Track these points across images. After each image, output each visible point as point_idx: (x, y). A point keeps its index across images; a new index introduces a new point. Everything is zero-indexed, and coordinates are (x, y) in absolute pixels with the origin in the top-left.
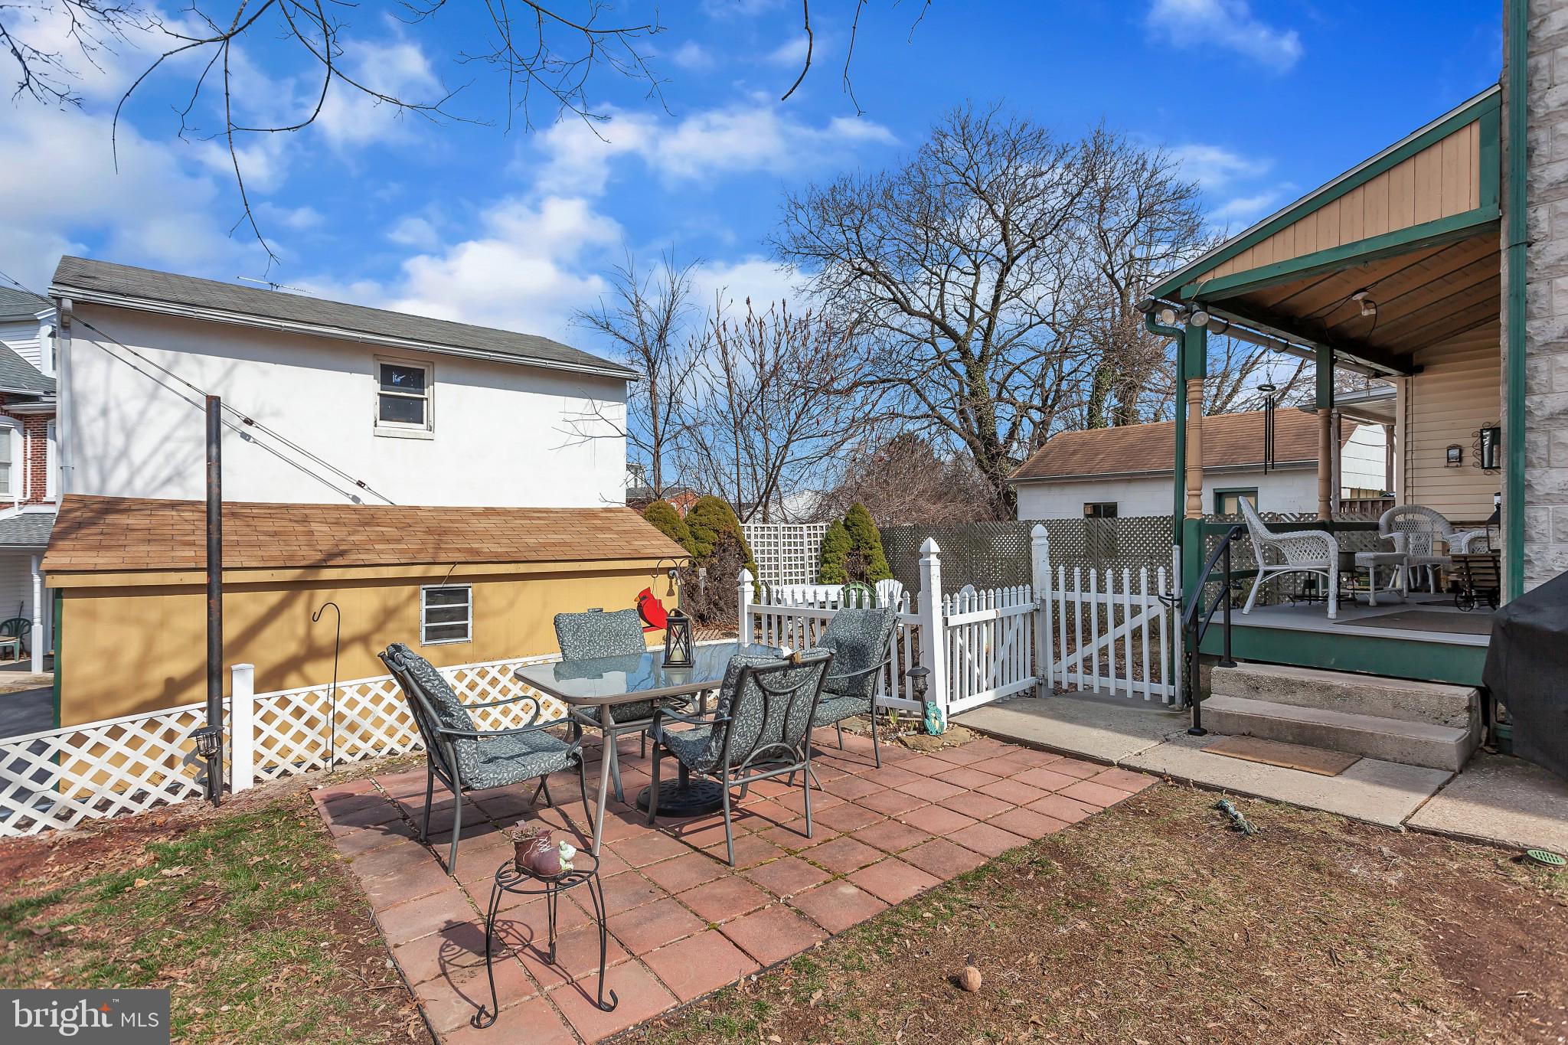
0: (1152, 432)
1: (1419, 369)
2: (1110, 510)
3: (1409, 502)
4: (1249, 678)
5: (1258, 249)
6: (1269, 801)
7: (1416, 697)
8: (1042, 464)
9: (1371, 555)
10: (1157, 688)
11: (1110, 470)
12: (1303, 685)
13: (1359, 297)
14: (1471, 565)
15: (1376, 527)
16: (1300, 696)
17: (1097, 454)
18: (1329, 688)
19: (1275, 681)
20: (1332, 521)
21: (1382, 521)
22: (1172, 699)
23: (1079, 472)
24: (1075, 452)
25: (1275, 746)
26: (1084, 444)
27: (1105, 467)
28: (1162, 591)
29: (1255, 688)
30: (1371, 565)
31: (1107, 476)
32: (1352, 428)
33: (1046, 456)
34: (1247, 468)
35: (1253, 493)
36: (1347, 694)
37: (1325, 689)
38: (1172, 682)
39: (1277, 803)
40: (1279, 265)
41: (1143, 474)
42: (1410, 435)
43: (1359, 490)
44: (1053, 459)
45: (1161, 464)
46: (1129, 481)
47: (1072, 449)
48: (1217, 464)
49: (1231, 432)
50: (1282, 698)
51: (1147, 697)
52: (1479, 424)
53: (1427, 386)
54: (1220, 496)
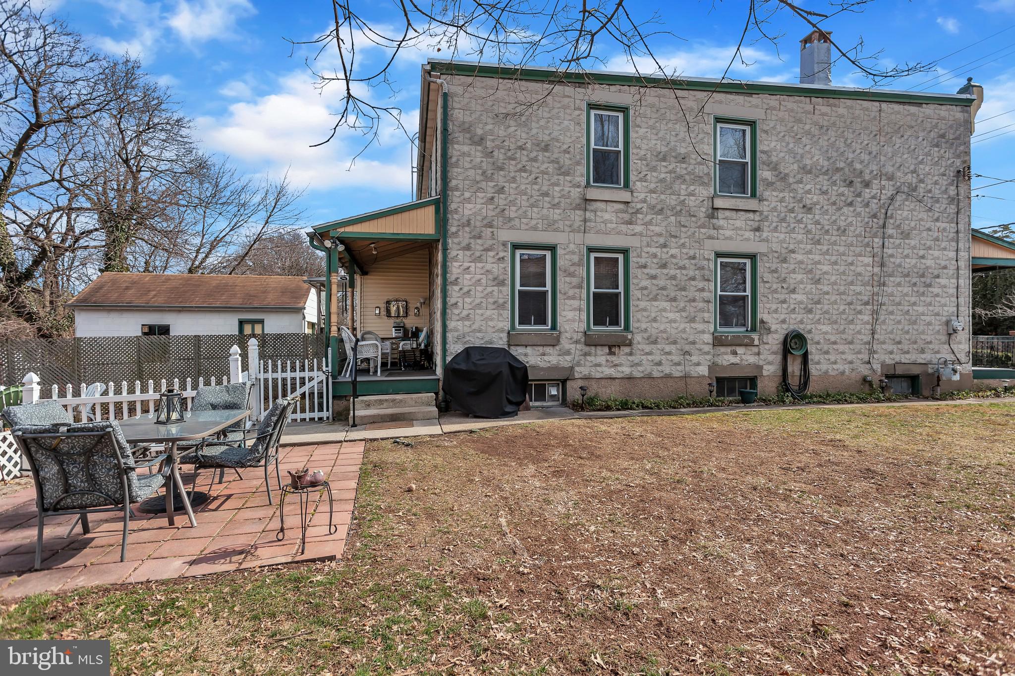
0: (188, 280)
1: (366, 273)
2: (164, 330)
3: (362, 329)
4: (366, 401)
5: (363, 224)
6: (405, 437)
7: (421, 398)
8: (98, 294)
10: (321, 414)
11: (164, 303)
12: (386, 400)
13: (373, 245)
16: (385, 405)
18: (395, 400)
19: (376, 401)
22: (328, 418)
23: (137, 302)
24: (127, 288)
25: (385, 424)
26: (134, 283)
27: (160, 301)
28: (324, 369)
29: (368, 405)
31: (164, 307)
33: (100, 289)
34: (260, 308)
35: (261, 322)
36: (401, 401)
37: (393, 400)
38: (328, 410)
39: (407, 437)
40: (372, 233)
41: (192, 307)
42: (362, 301)
44: (109, 292)
45: (204, 302)
46: (180, 311)
47: (124, 285)
48: (241, 304)
50: (379, 407)
51: (316, 419)
52: (386, 299)
53: (368, 281)
54: (241, 323)
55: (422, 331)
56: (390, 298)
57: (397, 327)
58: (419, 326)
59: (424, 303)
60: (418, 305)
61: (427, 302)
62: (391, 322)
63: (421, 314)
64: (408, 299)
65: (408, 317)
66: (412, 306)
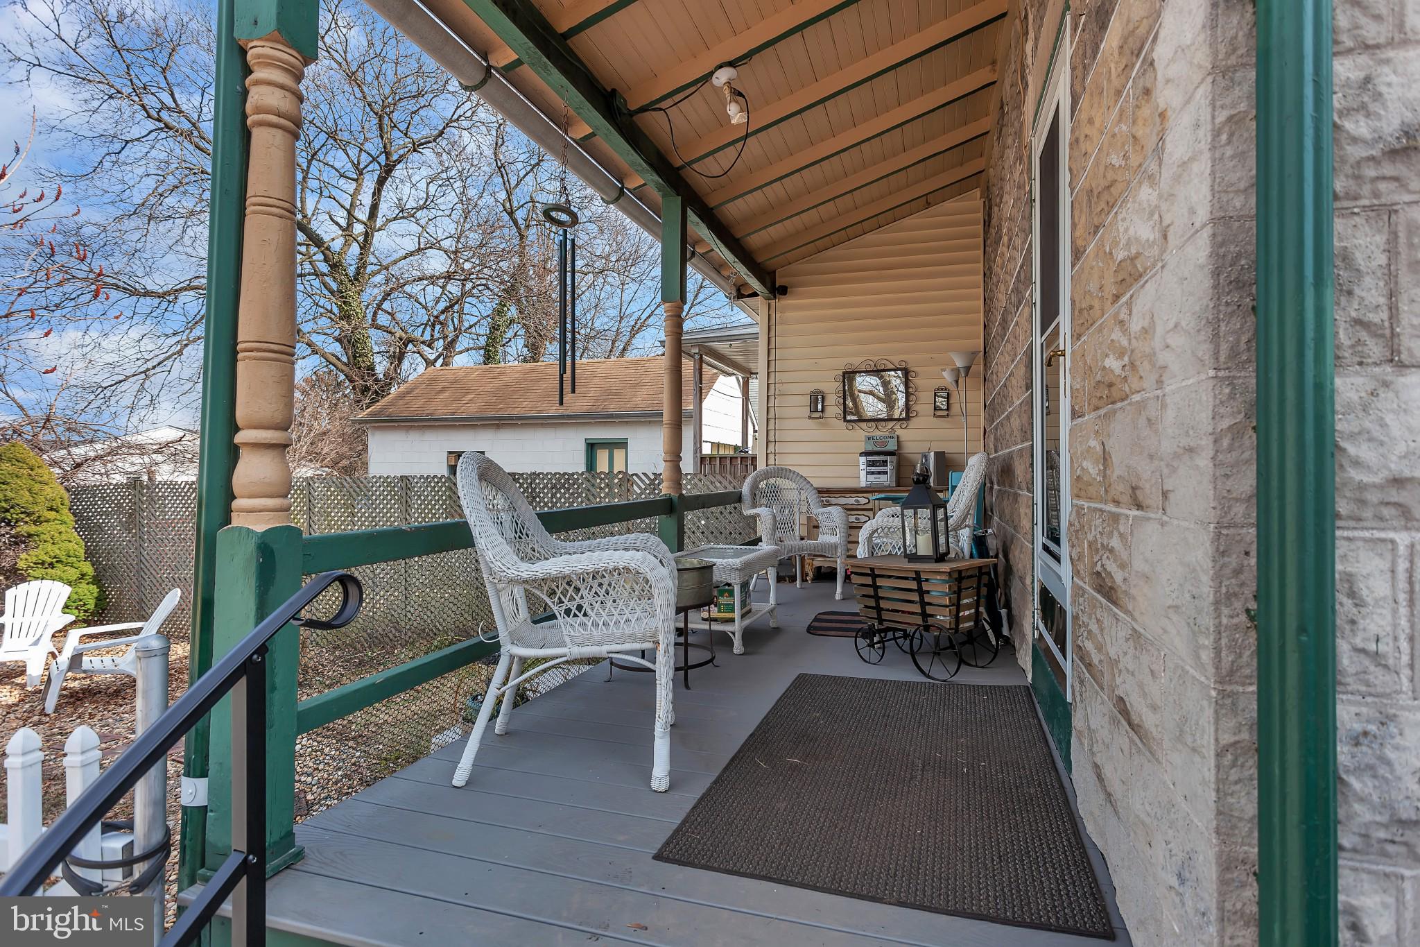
1: (783, 291)
3: (771, 461)
8: (402, 402)
9: (737, 562)
14: (880, 582)
15: (739, 498)
17: (467, 393)
20: (681, 495)
21: (746, 489)
23: (442, 412)
26: (456, 381)
27: (471, 408)
30: (735, 580)
32: (713, 379)
33: (408, 393)
34: (618, 416)
35: (623, 444)
41: (512, 418)
42: (772, 375)
43: (718, 445)
44: (416, 398)
46: (498, 427)
48: (588, 411)
49: (606, 377)
52: (841, 365)
53: (790, 315)
54: (592, 447)
55: (961, 468)
56: (857, 362)
57: (876, 457)
58: (948, 448)
59: (967, 369)
60: (947, 378)
61: (978, 367)
62: (859, 437)
63: (955, 408)
64: (913, 361)
65: (914, 422)
66: (925, 383)
